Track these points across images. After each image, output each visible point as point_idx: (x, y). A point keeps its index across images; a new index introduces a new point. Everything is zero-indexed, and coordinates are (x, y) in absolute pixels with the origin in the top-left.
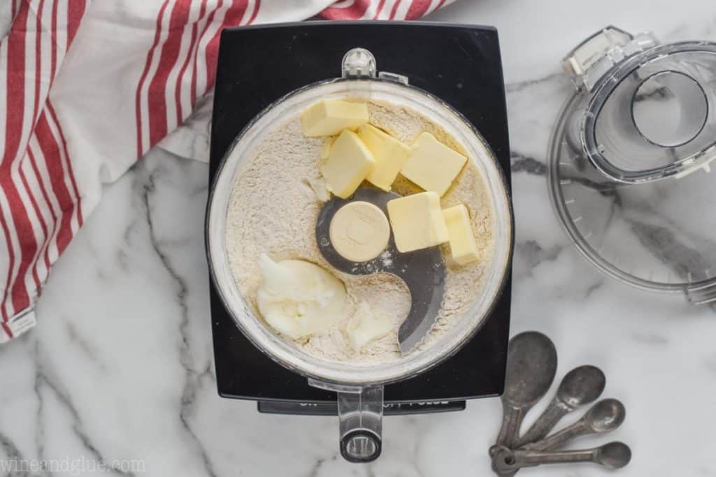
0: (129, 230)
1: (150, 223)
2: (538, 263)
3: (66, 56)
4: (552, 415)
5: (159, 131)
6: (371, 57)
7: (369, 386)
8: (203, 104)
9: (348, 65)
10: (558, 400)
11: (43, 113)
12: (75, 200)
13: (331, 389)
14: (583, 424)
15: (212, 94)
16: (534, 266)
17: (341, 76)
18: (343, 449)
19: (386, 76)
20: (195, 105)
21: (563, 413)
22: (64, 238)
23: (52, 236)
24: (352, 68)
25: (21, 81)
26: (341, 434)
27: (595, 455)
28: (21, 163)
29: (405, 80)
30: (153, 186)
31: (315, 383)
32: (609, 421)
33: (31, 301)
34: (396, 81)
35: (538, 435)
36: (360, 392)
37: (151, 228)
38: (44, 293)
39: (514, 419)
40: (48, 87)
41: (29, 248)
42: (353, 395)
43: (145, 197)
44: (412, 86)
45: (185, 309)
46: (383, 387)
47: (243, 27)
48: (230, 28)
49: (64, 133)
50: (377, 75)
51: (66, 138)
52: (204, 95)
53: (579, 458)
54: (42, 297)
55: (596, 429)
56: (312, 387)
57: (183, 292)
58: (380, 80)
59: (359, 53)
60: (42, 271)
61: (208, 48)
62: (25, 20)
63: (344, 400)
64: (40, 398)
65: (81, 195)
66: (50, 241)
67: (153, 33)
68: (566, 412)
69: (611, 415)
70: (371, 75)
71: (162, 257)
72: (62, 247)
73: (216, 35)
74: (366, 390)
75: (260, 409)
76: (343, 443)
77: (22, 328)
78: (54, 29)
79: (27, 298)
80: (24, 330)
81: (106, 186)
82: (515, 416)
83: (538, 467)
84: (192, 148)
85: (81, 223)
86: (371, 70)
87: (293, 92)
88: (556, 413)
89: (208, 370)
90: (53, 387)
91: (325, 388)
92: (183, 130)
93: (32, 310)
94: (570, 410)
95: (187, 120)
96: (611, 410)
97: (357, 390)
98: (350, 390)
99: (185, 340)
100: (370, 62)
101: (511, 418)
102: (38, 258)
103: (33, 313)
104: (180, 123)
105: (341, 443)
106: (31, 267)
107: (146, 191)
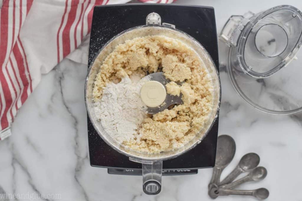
0: (53, 96)
1: (62, 93)
2: (230, 111)
3: (26, 19)
4: (235, 173)
5: (67, 51)
6: (159, 17)
7: (156, 161)
8: (86, 40)
9: (149, 20)
10: (239, 167)
11: (16, 42)
12: (29, 81)
13: (139, 162)
14: (248, 177)
15: (89, 35)
16: (228, 112)
17: (146, 24)
18: (144, 188)
19: (165, 24)
20: (83, 40)
21: (240, 173)
22: (24, 97)
23: (19, 96)
24: (150, 21)
25: (6, 28)
26: (144, 182)
27: (254, 193)
28: (7, 65)
29: (174, 26)
30: (63, 77)
31: (132, 159)
32: (260, 176)
33: (9, 124)
34: (170, 27)
35: (229, 181)
36: (152, 164)
37: (62, 95)
38: (15, 121)
39: (217, 173)
40: (18, 31)
41: (9, 102)
42: (149, 165)
43: (60, 82)
44: (177, 29)
45: (77, 130)
46: (162, 162)
47: (103, 6)
48: (98, 6)
49: (26, 52)
50: (162, 24)
51: (26, 55)
52: (86, 35)
53: (246, 194)
54: (14, 123)
55: (255, 180)
56: (131, 161)
57: (76, 123)
58: (163, 27)
59: (154, 15)
60: (14, 111)
61: (89, 15)
62: (8, 2)
63: (145, 167)
64: (14, 169)
65: (32, 79)
66: (18, 99)
67: (64, 8)
68: (242, 172)
69: (261, 174)
70: (159, 25)
71: (67, 108)
72: (23, 101)
73: (92, 10)
74: (154, 163)
75: (108, 172)
76: (144, 186)
77: (5, 136)
78: (21, 6)
79: (8, 123)
80: (6, 137)
81: (43, 75)
82: (218, 172)
83: (229, 196)
84: (81, 58)
85: (31, 91)
86: (159, 22)
87: (124, 31)
88: (237, 172)
89: (87, 157)
90: (20, 164)
91: (137, 162)
92: (77, 51)
93: (10, 128)
94: (243, 171)
95: (79, 46)
96: (261, 171)
97: (151, 163)
98: (147, 163)
99: (77, 144)
100: (159, 18)
101: (216, 172)
102: (13, 106)
103: (10, 130)
104: (76, 48)
105: (143, 186)
106: (10, 109)
107: (60, 79)
